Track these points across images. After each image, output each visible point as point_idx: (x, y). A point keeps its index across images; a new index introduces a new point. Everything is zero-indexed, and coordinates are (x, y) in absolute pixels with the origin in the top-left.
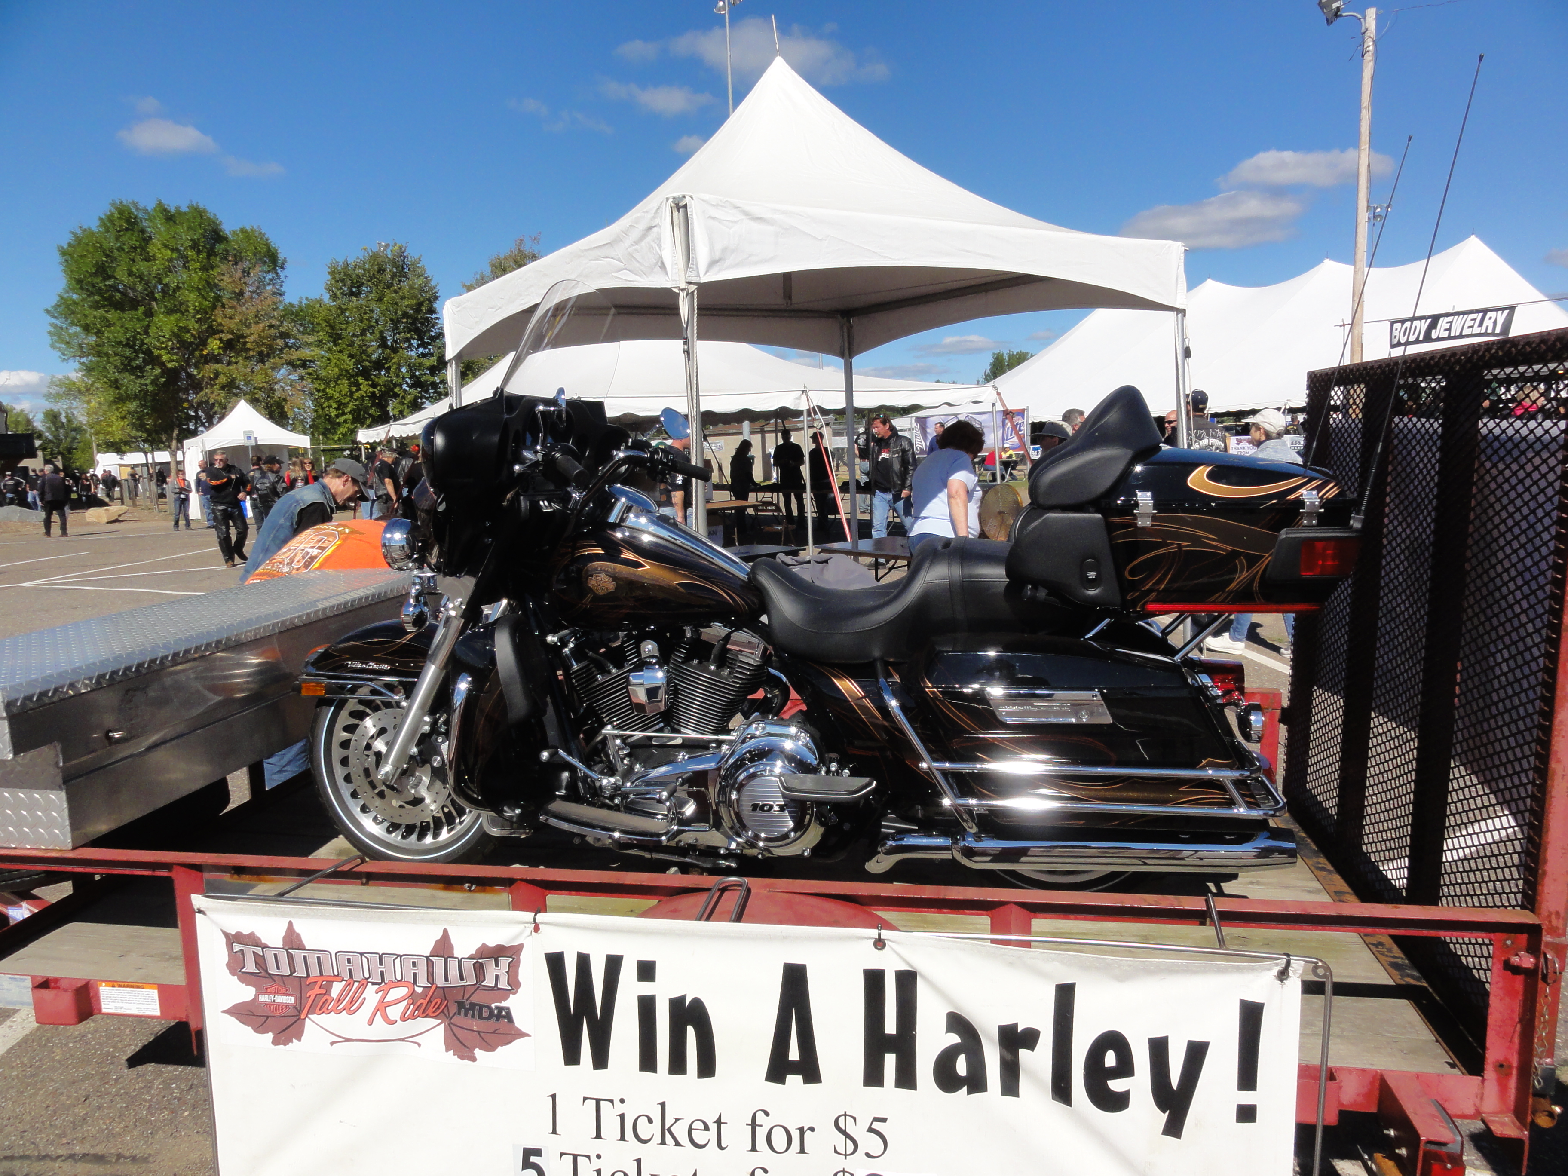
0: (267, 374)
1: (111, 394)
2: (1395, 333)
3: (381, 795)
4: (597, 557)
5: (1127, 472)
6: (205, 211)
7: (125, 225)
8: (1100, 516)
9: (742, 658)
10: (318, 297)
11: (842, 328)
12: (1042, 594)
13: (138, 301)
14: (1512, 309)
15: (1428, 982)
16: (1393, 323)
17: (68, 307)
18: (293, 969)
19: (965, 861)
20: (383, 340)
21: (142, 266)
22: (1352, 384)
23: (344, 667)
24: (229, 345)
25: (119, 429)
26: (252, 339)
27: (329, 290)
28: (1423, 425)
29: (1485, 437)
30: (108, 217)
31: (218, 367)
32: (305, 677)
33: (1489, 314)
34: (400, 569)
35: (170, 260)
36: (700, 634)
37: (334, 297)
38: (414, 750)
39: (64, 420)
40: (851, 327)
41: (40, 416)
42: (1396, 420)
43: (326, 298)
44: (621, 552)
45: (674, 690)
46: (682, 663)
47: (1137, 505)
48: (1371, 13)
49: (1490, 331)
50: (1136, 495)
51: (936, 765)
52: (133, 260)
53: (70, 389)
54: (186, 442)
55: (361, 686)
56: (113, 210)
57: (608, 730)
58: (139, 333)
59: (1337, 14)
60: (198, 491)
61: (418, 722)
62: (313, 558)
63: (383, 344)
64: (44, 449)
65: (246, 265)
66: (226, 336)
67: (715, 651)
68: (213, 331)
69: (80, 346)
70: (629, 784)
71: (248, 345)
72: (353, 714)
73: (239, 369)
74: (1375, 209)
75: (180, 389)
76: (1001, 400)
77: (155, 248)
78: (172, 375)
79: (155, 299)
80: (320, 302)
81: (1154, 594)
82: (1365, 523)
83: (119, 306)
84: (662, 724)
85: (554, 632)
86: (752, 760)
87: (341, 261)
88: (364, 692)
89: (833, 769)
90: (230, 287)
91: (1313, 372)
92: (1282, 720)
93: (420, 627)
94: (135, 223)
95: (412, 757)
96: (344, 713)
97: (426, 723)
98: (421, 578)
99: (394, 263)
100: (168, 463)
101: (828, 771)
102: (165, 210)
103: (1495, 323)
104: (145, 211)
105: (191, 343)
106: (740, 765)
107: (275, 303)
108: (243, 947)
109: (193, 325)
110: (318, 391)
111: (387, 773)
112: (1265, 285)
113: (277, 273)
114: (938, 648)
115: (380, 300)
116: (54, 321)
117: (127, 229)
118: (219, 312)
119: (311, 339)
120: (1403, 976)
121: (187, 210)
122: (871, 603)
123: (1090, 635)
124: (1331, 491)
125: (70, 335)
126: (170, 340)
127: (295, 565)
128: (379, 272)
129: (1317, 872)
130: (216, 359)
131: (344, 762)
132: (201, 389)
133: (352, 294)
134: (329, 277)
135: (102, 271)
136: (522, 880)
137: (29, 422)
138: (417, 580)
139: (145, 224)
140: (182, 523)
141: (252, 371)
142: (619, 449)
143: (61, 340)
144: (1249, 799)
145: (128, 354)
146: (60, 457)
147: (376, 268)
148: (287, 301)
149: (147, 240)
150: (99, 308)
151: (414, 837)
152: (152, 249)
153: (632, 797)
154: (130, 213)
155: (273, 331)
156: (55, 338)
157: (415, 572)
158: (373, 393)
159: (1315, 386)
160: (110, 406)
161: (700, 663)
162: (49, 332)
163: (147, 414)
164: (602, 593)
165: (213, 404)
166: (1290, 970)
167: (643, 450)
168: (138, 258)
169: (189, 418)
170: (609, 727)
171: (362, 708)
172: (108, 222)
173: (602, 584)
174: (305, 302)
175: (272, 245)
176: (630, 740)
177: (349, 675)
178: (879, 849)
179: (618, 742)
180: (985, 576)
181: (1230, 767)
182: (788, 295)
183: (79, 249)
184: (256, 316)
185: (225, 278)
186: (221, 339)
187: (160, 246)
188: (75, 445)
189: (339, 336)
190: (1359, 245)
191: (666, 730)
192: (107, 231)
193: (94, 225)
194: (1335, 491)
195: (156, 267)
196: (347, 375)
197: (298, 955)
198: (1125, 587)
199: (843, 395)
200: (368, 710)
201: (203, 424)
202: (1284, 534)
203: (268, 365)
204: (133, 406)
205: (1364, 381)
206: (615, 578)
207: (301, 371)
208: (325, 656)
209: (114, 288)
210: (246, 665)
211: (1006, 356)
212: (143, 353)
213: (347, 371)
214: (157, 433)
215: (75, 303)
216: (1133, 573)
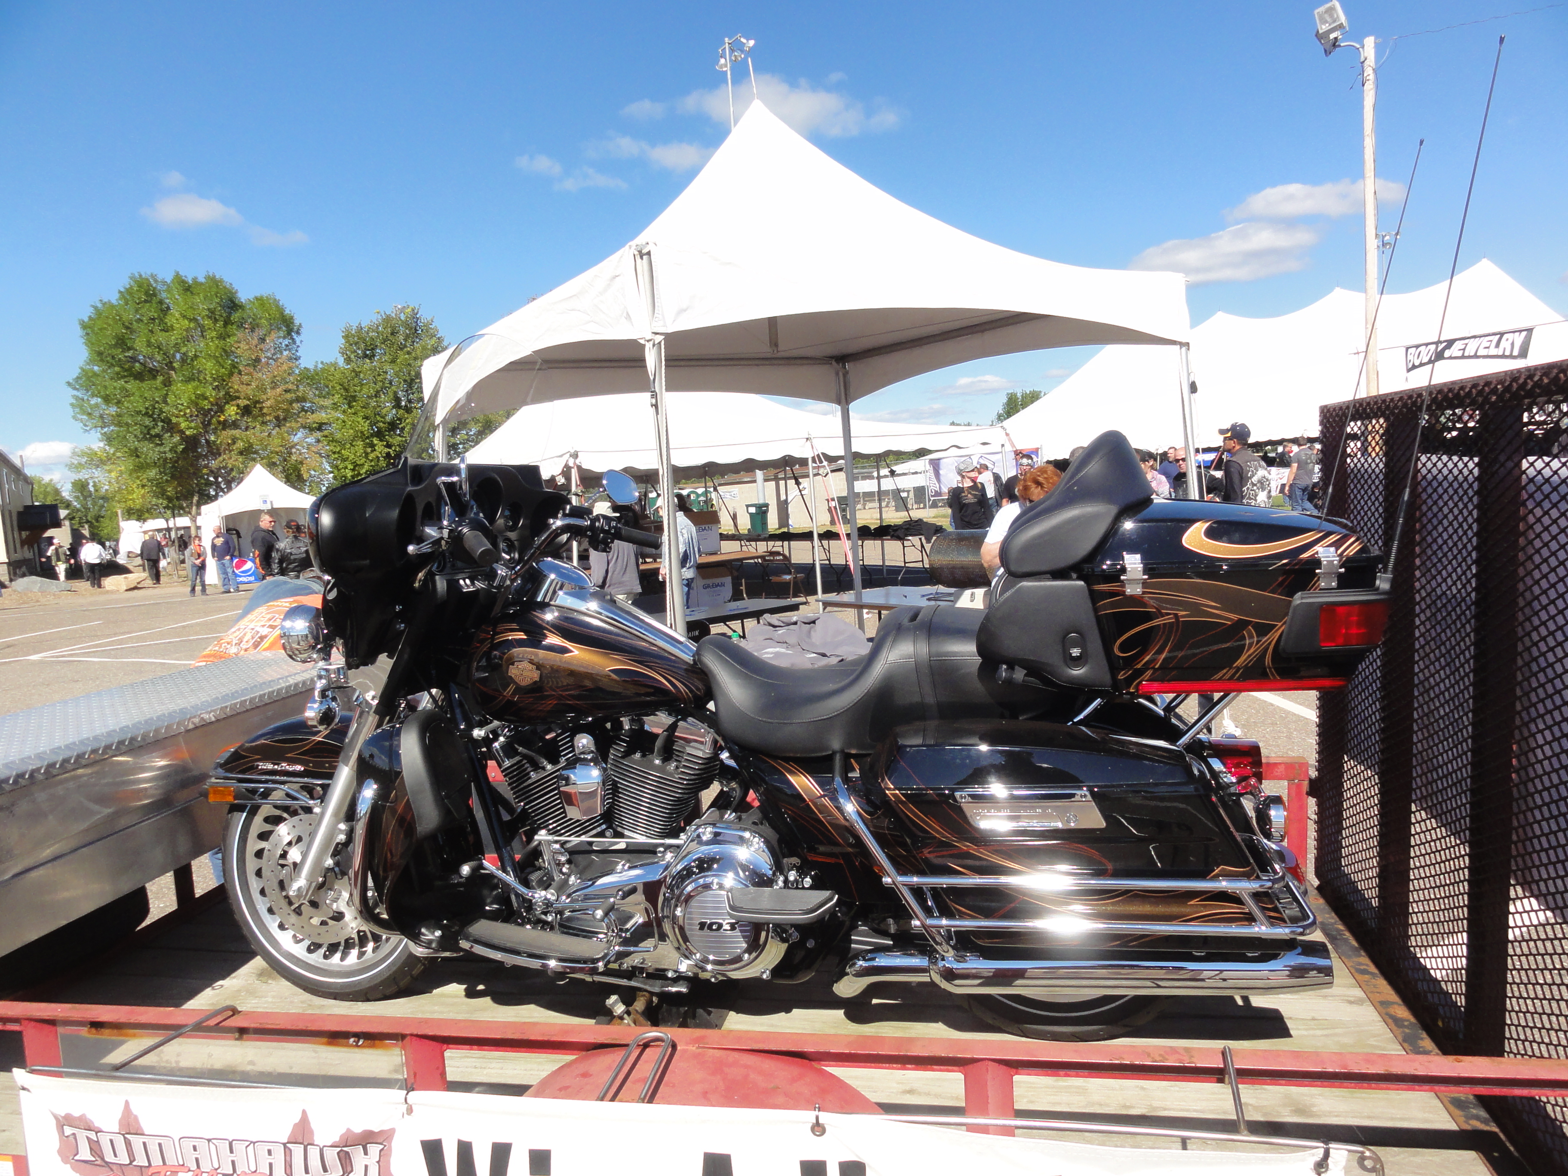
0: (283, 439)
1: (130, 463)
2: (1410, 357)
3: (298, 912)
4: (520, 643)
5: (1113, 529)
6: (221, 281)
7: (144, 297)
8: (1082, 583)
9: (689, 750)
10: (333, 361)
11: (837, 374)
12: (1019, 675)
13: (158, 371)
14: (1530, 331)
15: (1499, 1125)
16: (1407, 349)
17: (88, 378)
18: (132, 1159)
19: (944, 985)
20: (397, 400)
21: (161, 337)
22: (1369, 418)
23: (252, 769)
24: (246, 411)
25: (138, 496)
26: (268, 403)
27: (343, 354)
28: (1456, 465)
29: (1531, 480)
30: (127, 290)
31: (236, 433)
32: (213, 780)
33: (1506, 336)
34: (304, 662)
35: (187, 330)
36: (642, 724)
37: (348, 360)
38: (329, 862)
39: (92, 489)
40: (847, 373)
41: (69, 486)
42: (1423, 459)
43: (341, 361)
44: (545, 637)
45: (612, 789)
46: (622, 757)
47: (1123, 570)
48: (1370, 42)
49: (1507, 353)
50: (1123, 559)
51: (900, 879)
52: (151, 331)
53: (92, 460)
54: (204, 508)
55: (275, 789)
56: (132, 283)
57: (542, 836)
58: (157, 402)
59: (1335, 44)
60: (213, 556)
61: (332, 832)
62: (262, 638)
63: (398, 406)
64: (72, 519)
65: (261, 332)
66: (243, 402)
67: (659, 743)
68: (230, 398)
69: (101, 417)
70: (564, 898)
71: (265, 411)
72: (267, 820)
73: (256, 434)
74: (1384, 237)
75: (200, 456)
76: (1010, 440)
77: (174, 318)
78: (192, 443)
79: (173, 369)
80: (335, 365)
81: (1149, 673)
82: (1394, 582)
83: (139, 377)
84: (604, 827)
85: (481, 725)
86: (701, 869)
87: (355, 325)
88: (278, 796)
89: (792, 878)
90: (247, 354)
91: (1326, 406)
92: (1311, 793)
93: (329, 725)
94: (154, 295)
95: (329, 870)
96: (258, 819)
97: (341, 831)
98: (327, 670)
99: (406, 325)
100: (189, 528)
101: (786, 881)
102: (184, 282)
103: (1513, 344)
104: (164, 283)
105: (211, 410)
106: (686, 874)
107: (291, 368)
108: (75, 1131)
109: (210, 392)
110: (334, 453)
111: (299, 889)
112: (1279, 315)
113: (293, 339)
114: (901, 742)
115: (393, 361)
116: (75, 393)
117: (146, 301)
118: (236, 378)
119: (327, 402)
120: (1469, 1117)
121: (203, 280)
122: (831, 687)
123: (1081, 717)
124: (1352, 547)
125: (91, 407)
126: (188, 407)
127: (244, 646)
128: (392, 334)
129: (1359, 977)
130: (235, 425)
131: (259, 873)
132: (220, 455)
133: (366, 356)
134: (343, 341)
135: (122, 343)
136: (412, 1035)
137: (57, 492)
138: (323, 673)
139: (164, 295)
140: (198, 588)
141: (269, 435)
142: (556, 517)
143: (84, 412)
144: (1272, 914)
145: (147, 423)
146: (86, 526)
147: (389, 330)
148: (302, 366)
149: (166, 311)
150: (119, 379)
151: (338, 955)
152: (170, 320)
153: (567, 914)
154: (149, 285)
155: (289, 396)
156: (77, 410)
157: (321, 664)
158: (388, 454)
159: (1328, 421)
160: (130, 475)
161: (644, 756)
162: (72, 405)
163: (167, 481)
164: (523, 684)
165: (232, 470)
166: (1330, 1160)
167: (583, 518)
168: (157, 329)
169: (209, 484)
170: (543, 832)
171: (278, 812)
172: (127, 295)
173: (525, 673)
174: (320, 366)
175: (287, 312)
176: (568, 845)
177: (264, 778)
178: (848, 970)
179: (557, 846)
180: (955, 654)
181: (1247, 876)
182: (774, 344)
183: (99, 322)
184: (273, 382)
185: (242, 345)
186: (238, 406)
187: (177, 315)
188: (103, 513)
189: (354, 398)
190: (1369, 271)
191: (608, 834)
192: (127, 304)
193: (114, 298)
194: (1356, 547)
195: (174, 337)
196: (362, 436)
197: (137, 1142)
198: (1114, 665)
199: (841, 441)
200: (285, 815)
201: (222, 490)
202: (1298, 599)
203: (284, 429)
204: (153, 473)
205: (1383, 415)
206: (539, 667)
207: (318, 434)
208: (236, 757)
209: (134, 359)
210: (152, 769)
211: (1019, 395)
212: (163, 421)
213: (362, 432)
214: (178, 499)
215: (95, 375)
216: (1123, 649)
